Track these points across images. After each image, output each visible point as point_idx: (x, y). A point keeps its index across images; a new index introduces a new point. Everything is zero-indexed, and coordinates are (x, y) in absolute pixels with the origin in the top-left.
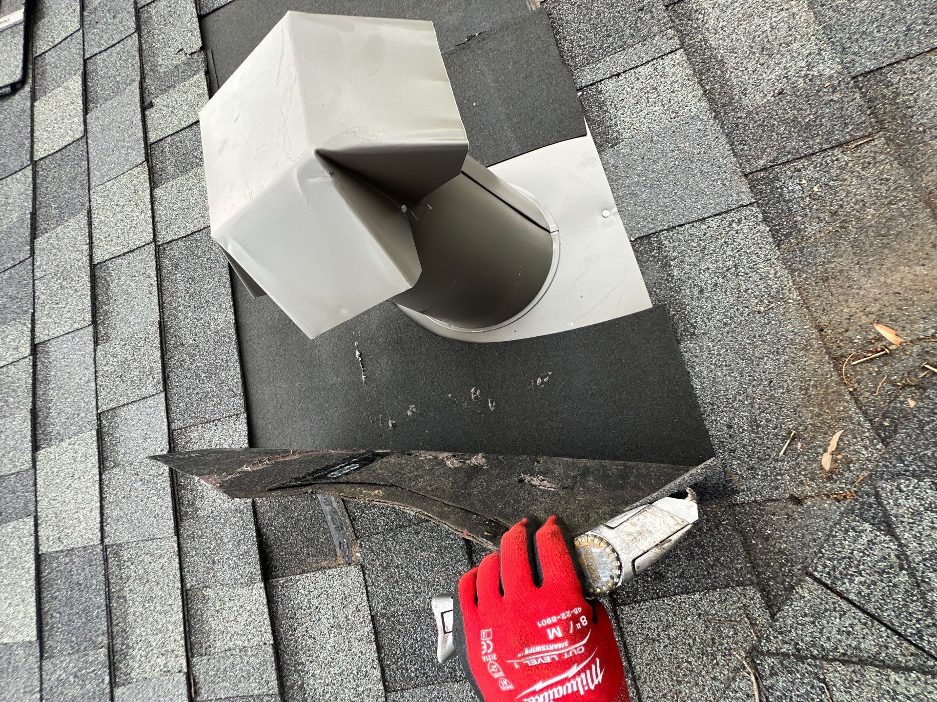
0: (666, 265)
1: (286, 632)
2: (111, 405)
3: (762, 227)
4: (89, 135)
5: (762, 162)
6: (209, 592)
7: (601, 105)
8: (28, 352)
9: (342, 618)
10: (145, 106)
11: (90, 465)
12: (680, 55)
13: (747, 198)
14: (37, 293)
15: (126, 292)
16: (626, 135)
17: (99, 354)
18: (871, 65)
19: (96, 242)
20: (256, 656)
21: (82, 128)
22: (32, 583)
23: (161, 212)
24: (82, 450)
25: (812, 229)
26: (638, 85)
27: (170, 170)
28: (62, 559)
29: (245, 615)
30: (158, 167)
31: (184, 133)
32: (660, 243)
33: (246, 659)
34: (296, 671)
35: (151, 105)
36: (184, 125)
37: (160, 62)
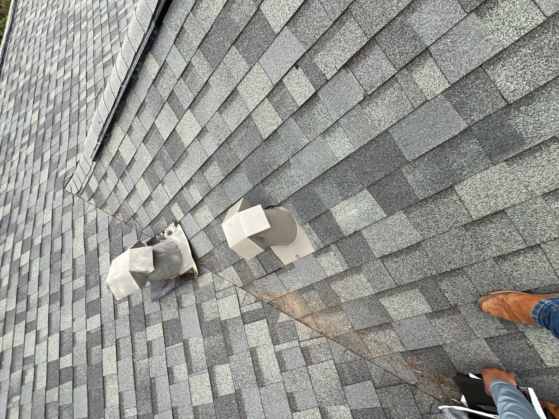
0: (290, 270)
2: (209, 129)
3: (302, 287)
7: (326, 252)
8: (205, 81)
9: (207, 217)
10: (296, 65)
11: (196, 132)
13: (307, 285)
14: (220, 66)
15: (234, 110)
16: (318, 259)
17: (216, 114)
21: (279, 30)
22: (171, 131)
23: (261, 107)
24: (196, 127)
25: (304, 296)
27: (275, 100)
28: (178, 137)
29: (196, 195)
30: (275, 92)
31: (290, 97)
32: (294, 268)
33: (191, 199)
35: (297, 68)
37: (319, 54)
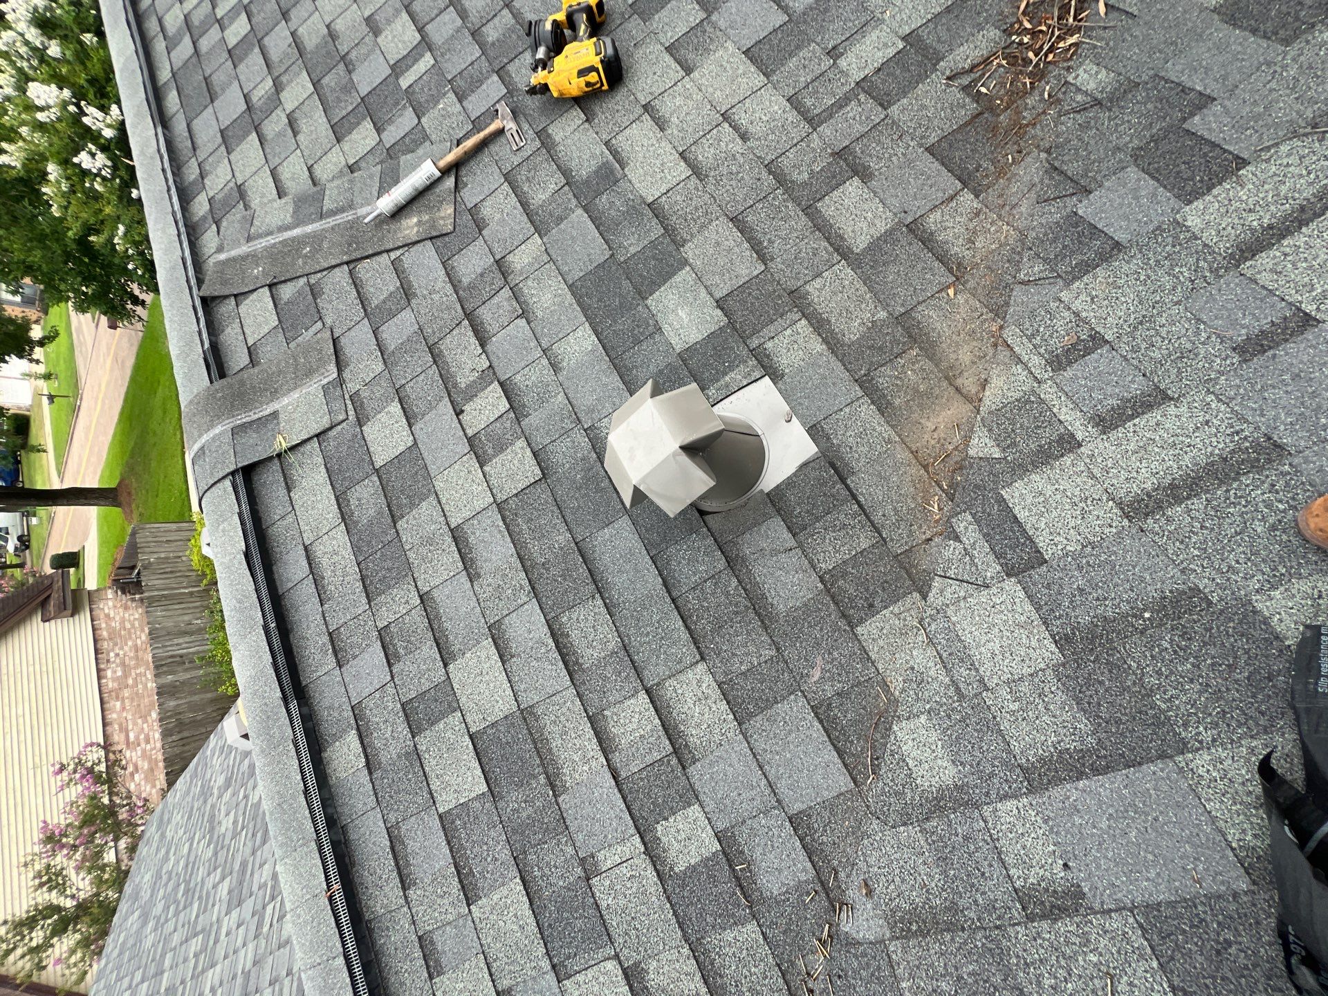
0: (829, 439)
1: (666, 717)
2: (497, 618)
3: (872, 407)
4: (418, 442)
5: (863, 372)
6: (606, 713)
7: (768, 356)
8: (419, 601)
9: (700, 694)
10: (459, 413)
11: (493, 662)
12: (804, 322)
13: (860, 393)
14: (411, 560)
15: (483, 541)
16: (787, 371)
17: (476, 588)
18: (902, 310)
19: (448, 514)
20: (652, 736)
21: (411, 438)
22: (472, 754)
23: (493, 481)
24: (483, 655)
25: (897, 402)
26: (786, 341)
27: (490, 451)
28: (490, 731)
29: (637, 716)
30: (480, 452)
31: (494, 425)
32: (822, 427)
33: (645, 742)
34: (680, 737)
35: (462, 411)
36: (492, 420)
37: (459, 381)
